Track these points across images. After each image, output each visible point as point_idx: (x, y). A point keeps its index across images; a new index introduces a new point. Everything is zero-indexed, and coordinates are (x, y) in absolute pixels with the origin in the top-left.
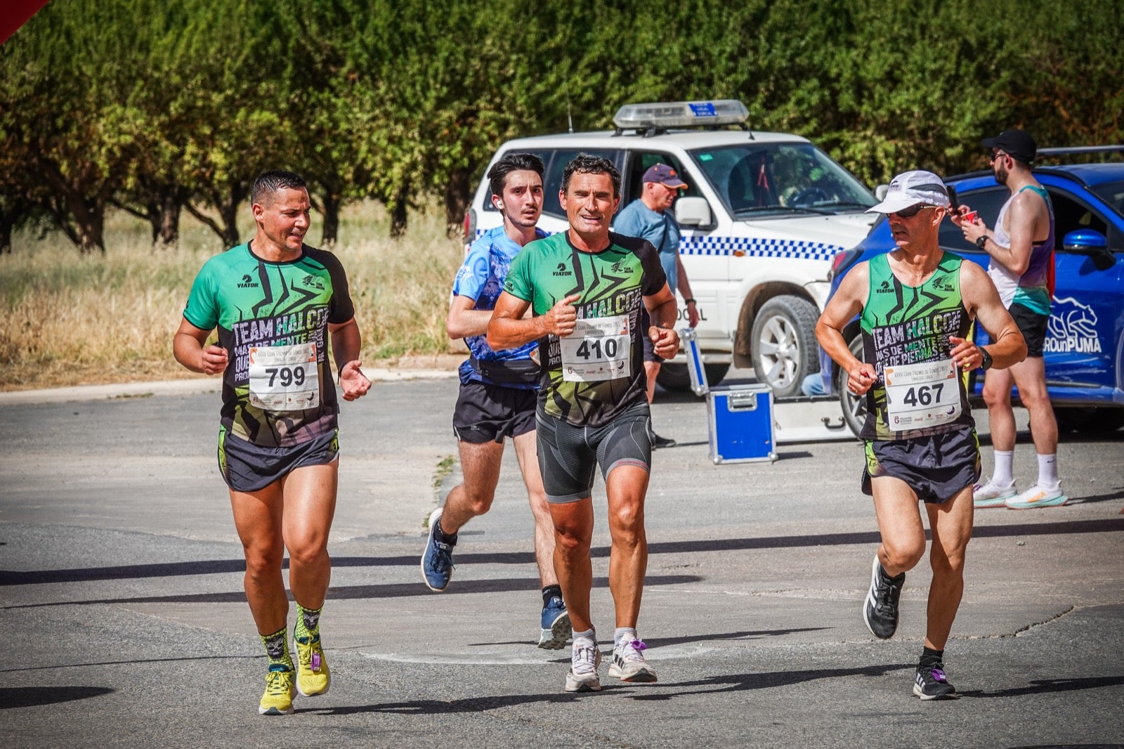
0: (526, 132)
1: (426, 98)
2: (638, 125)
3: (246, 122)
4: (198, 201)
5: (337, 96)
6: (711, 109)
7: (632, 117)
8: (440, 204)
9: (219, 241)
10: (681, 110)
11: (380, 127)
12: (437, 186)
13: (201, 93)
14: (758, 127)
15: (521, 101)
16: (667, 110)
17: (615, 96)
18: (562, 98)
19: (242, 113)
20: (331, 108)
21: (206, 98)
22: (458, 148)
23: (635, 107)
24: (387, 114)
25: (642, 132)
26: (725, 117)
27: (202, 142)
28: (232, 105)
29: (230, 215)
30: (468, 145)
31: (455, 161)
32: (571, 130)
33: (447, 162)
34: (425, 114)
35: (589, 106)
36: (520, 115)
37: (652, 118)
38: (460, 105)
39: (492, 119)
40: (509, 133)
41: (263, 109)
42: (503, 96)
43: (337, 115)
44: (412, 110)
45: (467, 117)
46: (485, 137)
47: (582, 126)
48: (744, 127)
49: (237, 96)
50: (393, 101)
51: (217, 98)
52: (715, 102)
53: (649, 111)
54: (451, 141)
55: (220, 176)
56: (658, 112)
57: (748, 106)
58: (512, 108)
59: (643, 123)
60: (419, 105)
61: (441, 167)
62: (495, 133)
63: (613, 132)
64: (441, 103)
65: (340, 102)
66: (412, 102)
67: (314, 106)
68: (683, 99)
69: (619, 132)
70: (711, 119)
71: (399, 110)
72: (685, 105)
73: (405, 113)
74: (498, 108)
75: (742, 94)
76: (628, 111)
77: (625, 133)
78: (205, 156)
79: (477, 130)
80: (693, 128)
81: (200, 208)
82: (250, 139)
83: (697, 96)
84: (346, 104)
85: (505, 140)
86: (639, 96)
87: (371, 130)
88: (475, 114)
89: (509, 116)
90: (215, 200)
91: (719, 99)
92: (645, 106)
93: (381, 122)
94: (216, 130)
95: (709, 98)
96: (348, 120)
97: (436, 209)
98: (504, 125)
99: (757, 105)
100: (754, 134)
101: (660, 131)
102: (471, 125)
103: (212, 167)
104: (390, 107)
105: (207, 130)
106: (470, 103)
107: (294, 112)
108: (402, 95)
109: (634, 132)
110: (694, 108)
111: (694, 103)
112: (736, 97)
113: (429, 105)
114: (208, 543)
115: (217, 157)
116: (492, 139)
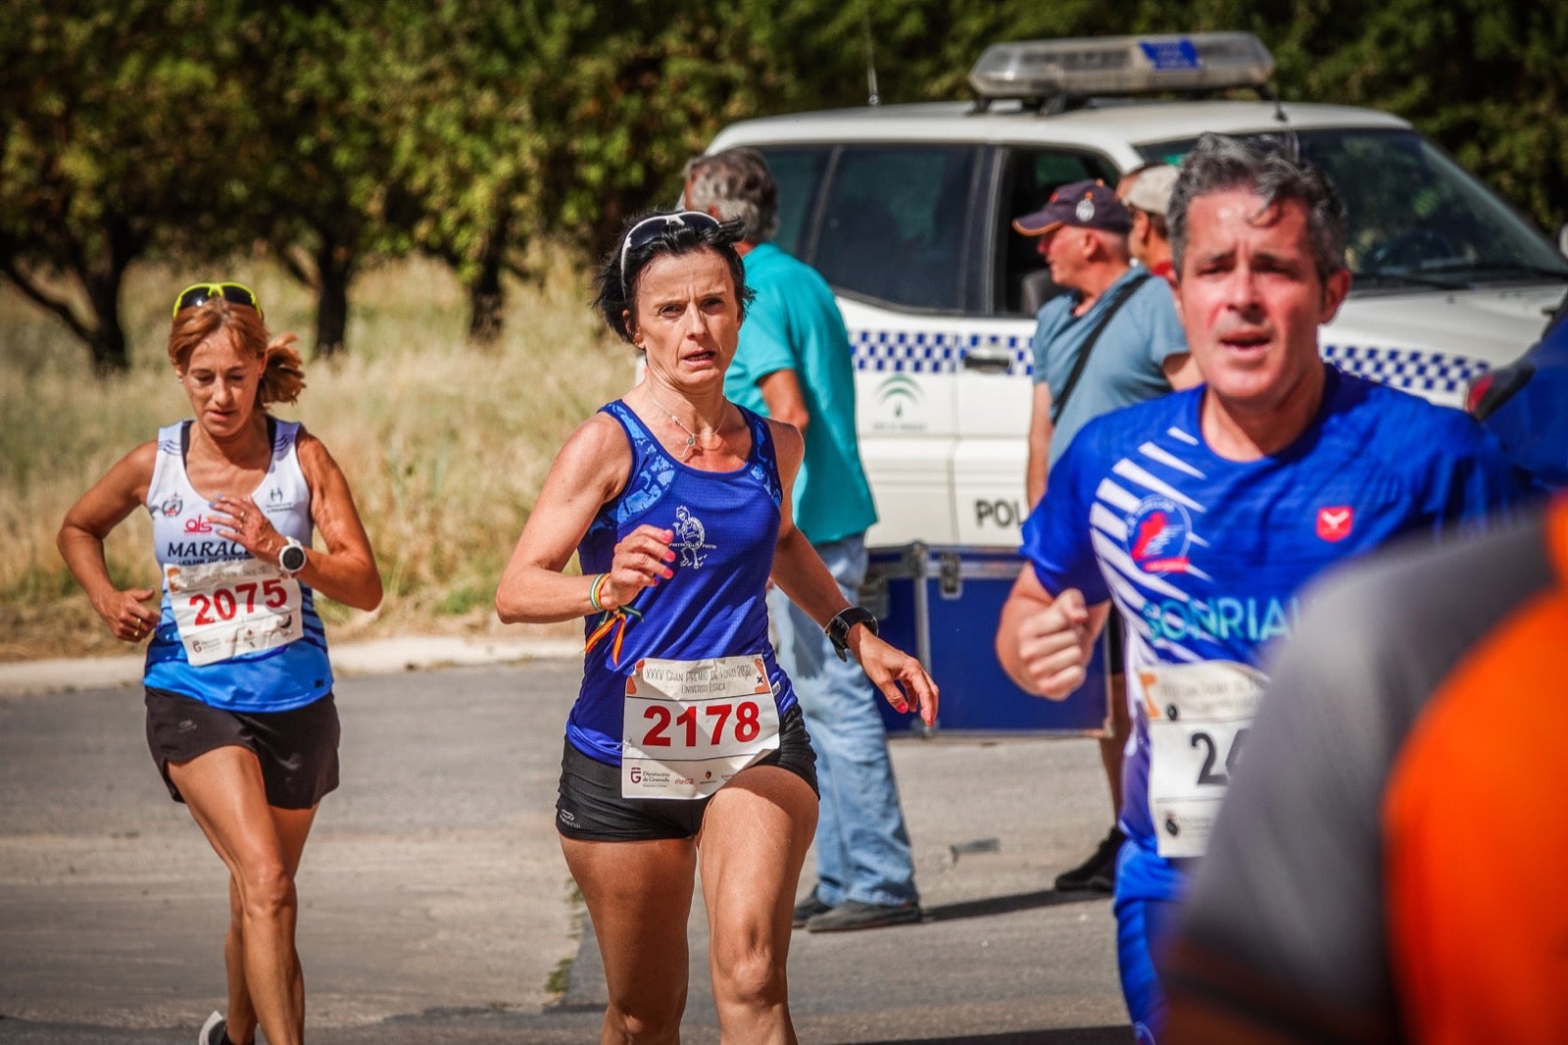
0: (771, 105)
1: (547, 31)
2: (1025, 90)
3: (141, 83)
4: (34, 265)
5: (346, 26)
6: (1189, 53)
7: (1010, 74)
8: (579, 268)
9: (82, 353)
10: (1122, 56)
11: (443, 97)
12: (571, 229)
13: (40, 21)
14: (1293, 92)
15: (760, 35)
16: (1090, 55)
17: (974, 24)
18: (853, 30)
19: (132, 66)
20: (333, 52)
21: (54, 32)
22: (619, 144)
23: (1018, 50)
24: (458, 68)
25: (1036, 103)
26: (1220, 71)
27: (43, 131)
28: (109, 48)
29: (106, 295)
30: (641, 137)
31: (612, 171)
32: (874, 99)
33: (593, 174)
34: (545, 66)
35: (913, 48)
36: (758, 68)
37: (1056, 73)
38: (622, 46)
39: (696, 77)
40: (735, 107)
41: (179, 55)
42: (719, 25)
43: (348, 67)
44: (515, 57)
45: (639, 73)
46: (678, 117)
47: (900, 93)
48: (1262, 94)
49: (123, 28)
50: (473, 36)
51: (77, 32)
52: (1199, 39)
53: (1050, 58)
54: (603, 125)
55: (84, 205)
56: (1070, 61)
57: (1272, 45)
58: (740, 51)
59: (1036, 84)
60: (531, 47)
61: (581, 185)
62: (700, 106)
63: (969, 106)
64: (581, 43)
65: (353, 41)
66: (515, 40)
67: (293, 50)
68: (1125, 30)
69: (982, 104)
70: (1186, 75)
71: (485, 57)
72: (1133, 44)
73: (499, 64)
74: (709, 53)
75: (1258, 20)
76: (1003, 59)
77: (997, 106)
78: (50, 161)
79: (660, 101)
80: (1150, 94)
81: (41, 280)
82: (152, 123)
83: (1157, 25)
84: (366, 47)
85: (724, 123)
86: (1026, 24)
87: (423, 105)
88: (655, 65)
89: (735, 70)
90: (70, 259)
91: (1207, 30)
92: (1040, 47)
93: (447, 84)
94: (74, 104)
95: (1183, 28)
96: (372, 82)
97: (571, 279)
98: (722, 91)
99: (1292, 46)
100: (1286, 108)
101: (1076, 102)
102: (648, 92)
103: (66, 187)
104: (466, 52)
105: (54, 105)
106: (647, 39)
107: (251, 63)
108: (492, 24)
109: (1014, 105)
110: (1150, 52)
111: (1153, 40)
112: (1243, 25)
113: (552, 46)
114: (63, 1027)
115: (76, 165)
116: (695, 120)
